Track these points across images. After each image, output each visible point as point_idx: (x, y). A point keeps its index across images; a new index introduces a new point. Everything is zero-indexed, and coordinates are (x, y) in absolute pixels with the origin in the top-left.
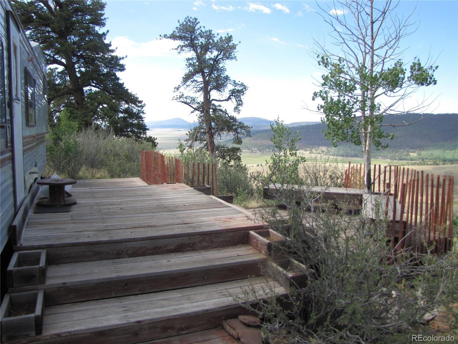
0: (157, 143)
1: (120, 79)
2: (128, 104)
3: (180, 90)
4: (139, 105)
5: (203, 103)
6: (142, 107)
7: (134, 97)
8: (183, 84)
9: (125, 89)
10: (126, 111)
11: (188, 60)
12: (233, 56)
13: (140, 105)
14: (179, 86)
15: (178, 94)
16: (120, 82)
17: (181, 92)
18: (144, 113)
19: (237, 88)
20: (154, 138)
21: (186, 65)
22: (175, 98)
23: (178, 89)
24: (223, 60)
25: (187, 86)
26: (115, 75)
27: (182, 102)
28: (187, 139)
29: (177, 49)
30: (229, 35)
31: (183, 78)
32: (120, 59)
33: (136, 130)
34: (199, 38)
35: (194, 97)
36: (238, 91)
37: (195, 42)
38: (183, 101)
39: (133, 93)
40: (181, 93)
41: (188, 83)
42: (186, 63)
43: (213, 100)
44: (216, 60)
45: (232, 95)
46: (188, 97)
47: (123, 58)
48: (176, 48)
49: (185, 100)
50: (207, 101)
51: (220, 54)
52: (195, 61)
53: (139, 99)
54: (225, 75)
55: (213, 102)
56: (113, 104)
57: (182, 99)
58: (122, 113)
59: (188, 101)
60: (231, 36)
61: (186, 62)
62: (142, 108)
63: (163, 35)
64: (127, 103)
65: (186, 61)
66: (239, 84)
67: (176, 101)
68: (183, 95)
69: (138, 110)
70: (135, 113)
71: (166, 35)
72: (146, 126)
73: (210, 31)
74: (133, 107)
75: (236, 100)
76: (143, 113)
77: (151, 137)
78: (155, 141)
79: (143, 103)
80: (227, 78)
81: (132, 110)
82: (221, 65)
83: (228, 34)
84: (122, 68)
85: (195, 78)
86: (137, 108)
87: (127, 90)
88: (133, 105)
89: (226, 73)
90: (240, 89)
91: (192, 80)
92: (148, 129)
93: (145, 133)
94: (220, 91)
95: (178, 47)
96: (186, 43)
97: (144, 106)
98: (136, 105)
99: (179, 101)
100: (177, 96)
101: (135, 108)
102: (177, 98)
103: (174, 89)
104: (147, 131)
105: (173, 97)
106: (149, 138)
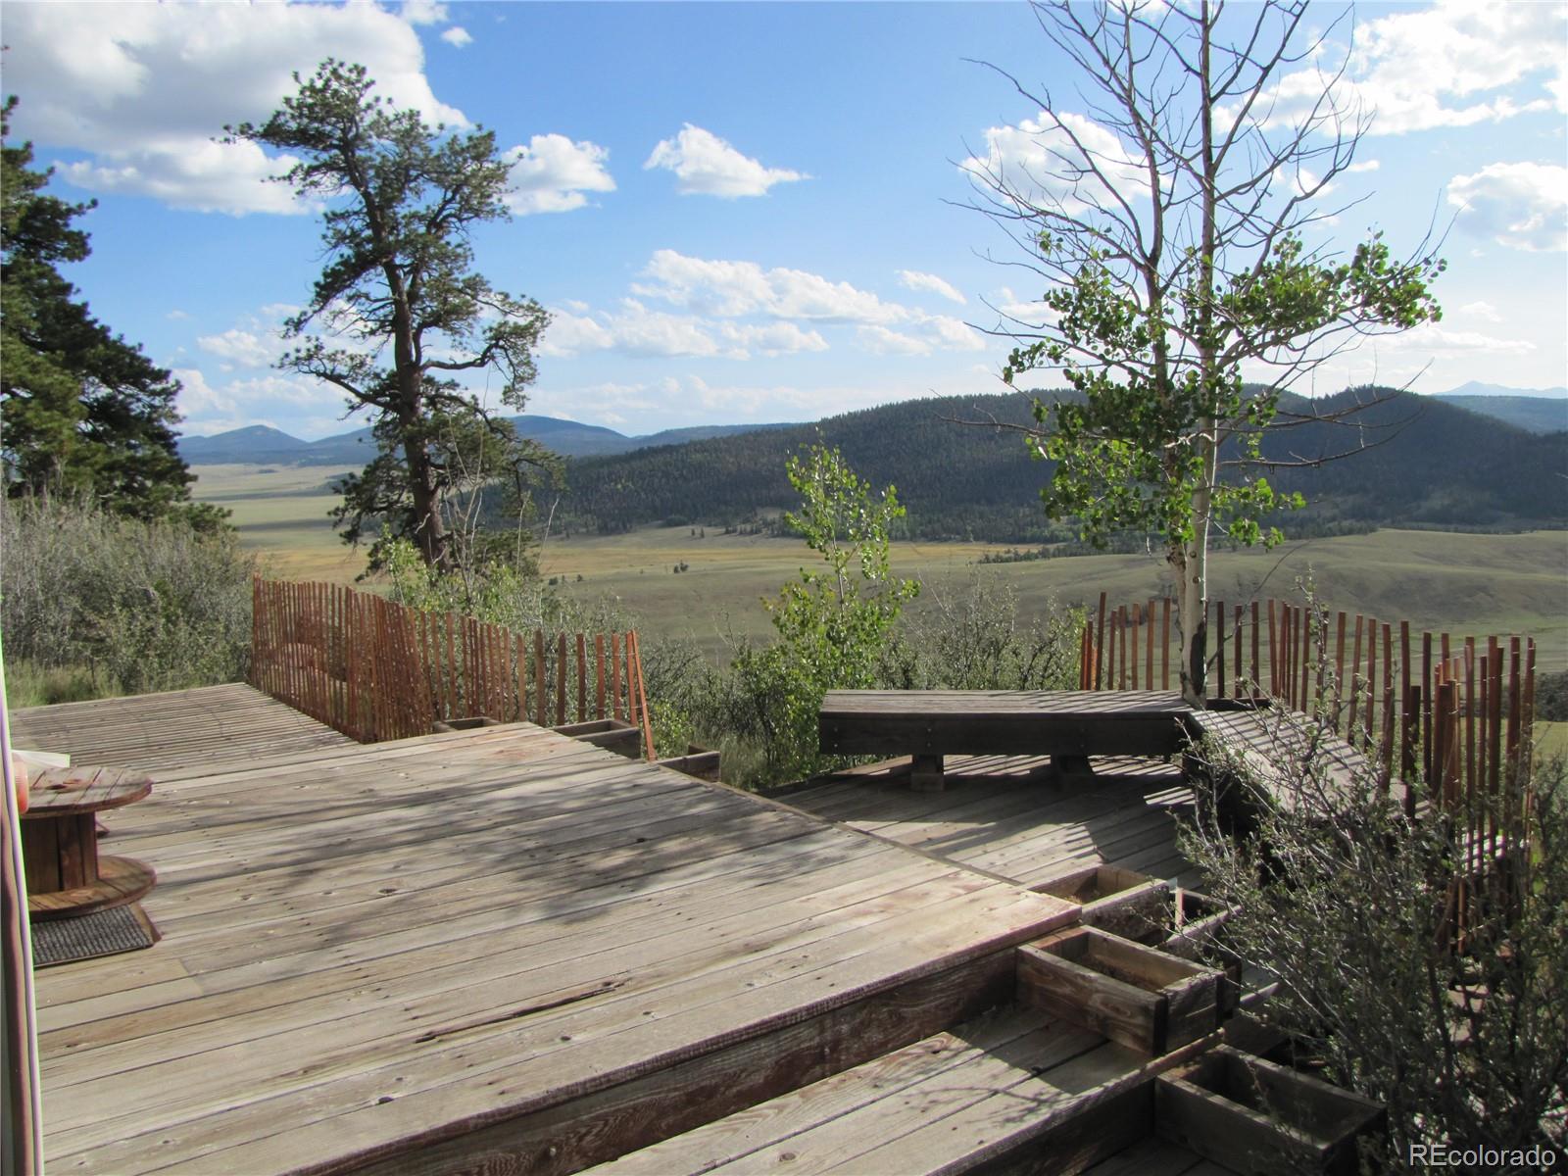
0: (236, 528)
1: (73, 289)
2: (112, 385)
3: (309, 328)
4: (153, 387)
5: (392, 375)
6: (168, 394)
7: (134, 357)
8: (317, 307)
9: (97, 326)
10: (100, 411)
11: (332, 218)
12: (498, 206)
13: (158, 387)
14: (305, 313)
15: (300, 342)
16: (74, 299)
17: (313, 337)
18: (175, 416)
19: (512, 319)
20: (220, 510)
21: (324, 237)
22: (293, 357)
23: (298, 325)
24: (461, 220)
25: (336, 315)
26: (50, 273)
27: (319, 374)
28: (337, 509)
29: (290, 178)
30: (484, 132)
31: (317, 284)
32: (70, 211)
34: (374, 140)
35: (363, 353)
36: (520, 332)
37: (358, 153)
38: (321, 369)
39: (129, 342)
40: (314, 342)
41: (339, 303)
42: (324, 232)
43: (431, 363)
44: (436, 223)
45: (496, 346)
46: (339, 356)
47: (80, 207)
48: (287, 173)
49: (329, 366)
50: (408, 366)
51: (453, 198)
52: (358, 224)
53: (156, 366)
54: (471, 274)
55: (431, 372)
57: (316, 364)
58: (84, 416)
59: (342, 369)
60: (491, 135)
61: (323, 227)
62: (168, 399)
63: (236, 127)
64: (107, 380)
65: (324, 224)
66: (521, 307)
67: (296, 369)
68: (318, 348)
69: (151, 406)
70: (138, 418)
71: (250, 127)
72: (187, 466)
73: (413, 115)
74: (131, 396)
75: (511, 364)
77: (210, 508)
78: (227, 521)
79: (172, 381)
80: (475, 285)
81: (125, 406)
82: (453, 238)
83: (480, 127)
84: (78, 248)
85: (361, 285)
86: (146, 399)
87: (104, 329)
88: (131, 390)
89: (472, 269)
90: (523, 322)
91: (348, 292)
92: (194, 478)
93: (183, 495)
94: (454, 331)
95: (294, 172)
96: (324, 156)
97: (174, 393)
98: (143, 388)
99: (306, 369)
100: (298, 351)
101: (139, 400)
102: (298, 358)
103: (285, 328)
104: (189, 484)
105: (282, 355)
106: (203, 511)
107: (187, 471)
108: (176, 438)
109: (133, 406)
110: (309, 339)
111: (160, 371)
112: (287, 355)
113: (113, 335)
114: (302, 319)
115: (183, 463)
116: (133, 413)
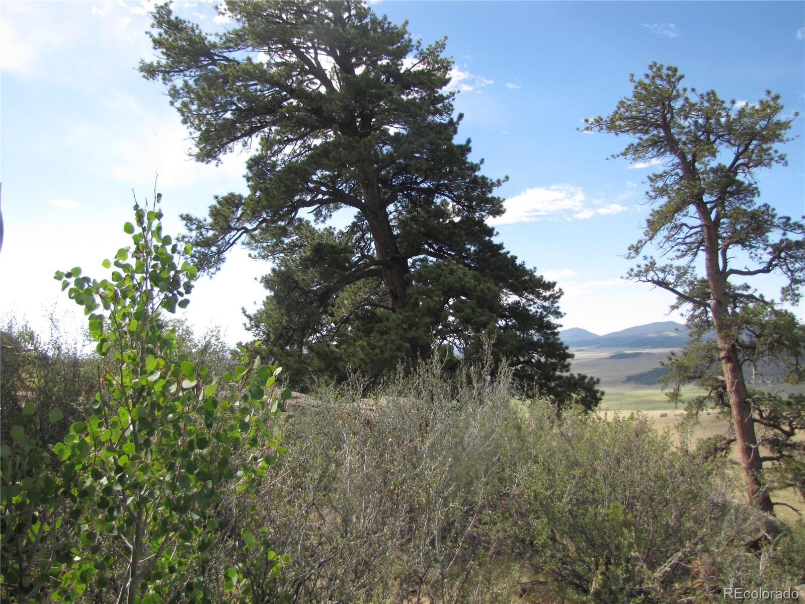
0: (603, 393)
1: (495, 233)
2: (519, 294)
4: (544, 294)
5: (703, 282)
6: (555, 298)
8: (650, 236)
9: (509, 256)
10: (512, 312)
11: (654, 178)
13: (547, 294)
14: (640, 241)
15: (640, 261)
16: (496, 240)
17: (649, 256)
18: (560, 313)
19: (790, 236)
20: (592, 379)
21: (647, 193)
22: (635, 271)
23: (636, 249)
24: (749, 168)
27: (653, 281)
29: (625, 154)
30: (772, 96)
32: (493, 184)
33: (543, 360)
38: (656, 278)
39: (528, 266)
40: (649, 260)
41: (663, 233)
42: (648, 190)
43: (733, 272)
44: (731, 170)
45: (778, 257)
46: (668, 269)
47: (499, 181)
48: (623, 151)
49: (661, 275)
50: (718, 274)
51: (744, 150)
53: (547, 279)
56: (486, 291)
57: (651, 274)
59: (669, 278)
60: (777, 98)
61: (647, 187)
62: (553, 303)
63: (591, 120)
64: (515, 290)
65: (649, 183)
67: (637, 279)
68: (653, 264)
69: (543, 307)
70: (533, 316)
71: (601, 119)
72: (567, 348)
73: (712, 95)
74: (532, 300)
75: (789, 270)
76: (558, 314)
77: (584, 377)
78: (597, 387)
79: (556, 289)
81: (525, 309)
82: (744, 180)
83: (769, 93)
84: (497, 209)
85: (680, 218)
86: (539, 302)
87: (514, 258)
88: (531, 297)
91: (671, 225)
92: (572, 356)
93: (566, 367)
94: (751, 247)
95: (627, 150)
96: (645, 137)
97: (559, 297)
98: (538, 296)
99: (644, 279)
100: (639, 266)
101: (535, 303)
102: (640, 271)
103: (628, 252)
104: (569, 360)
105: (628, 270)
106: (579, 380)
107: (567, 351)
108: (559, 329)
109: (531, 308)
110: (645, 258)
111: (549, 283)
112: (632, 270)
113: (518, 262)
114: (639, 245)
115: (564, 346)
116: (531, 313)
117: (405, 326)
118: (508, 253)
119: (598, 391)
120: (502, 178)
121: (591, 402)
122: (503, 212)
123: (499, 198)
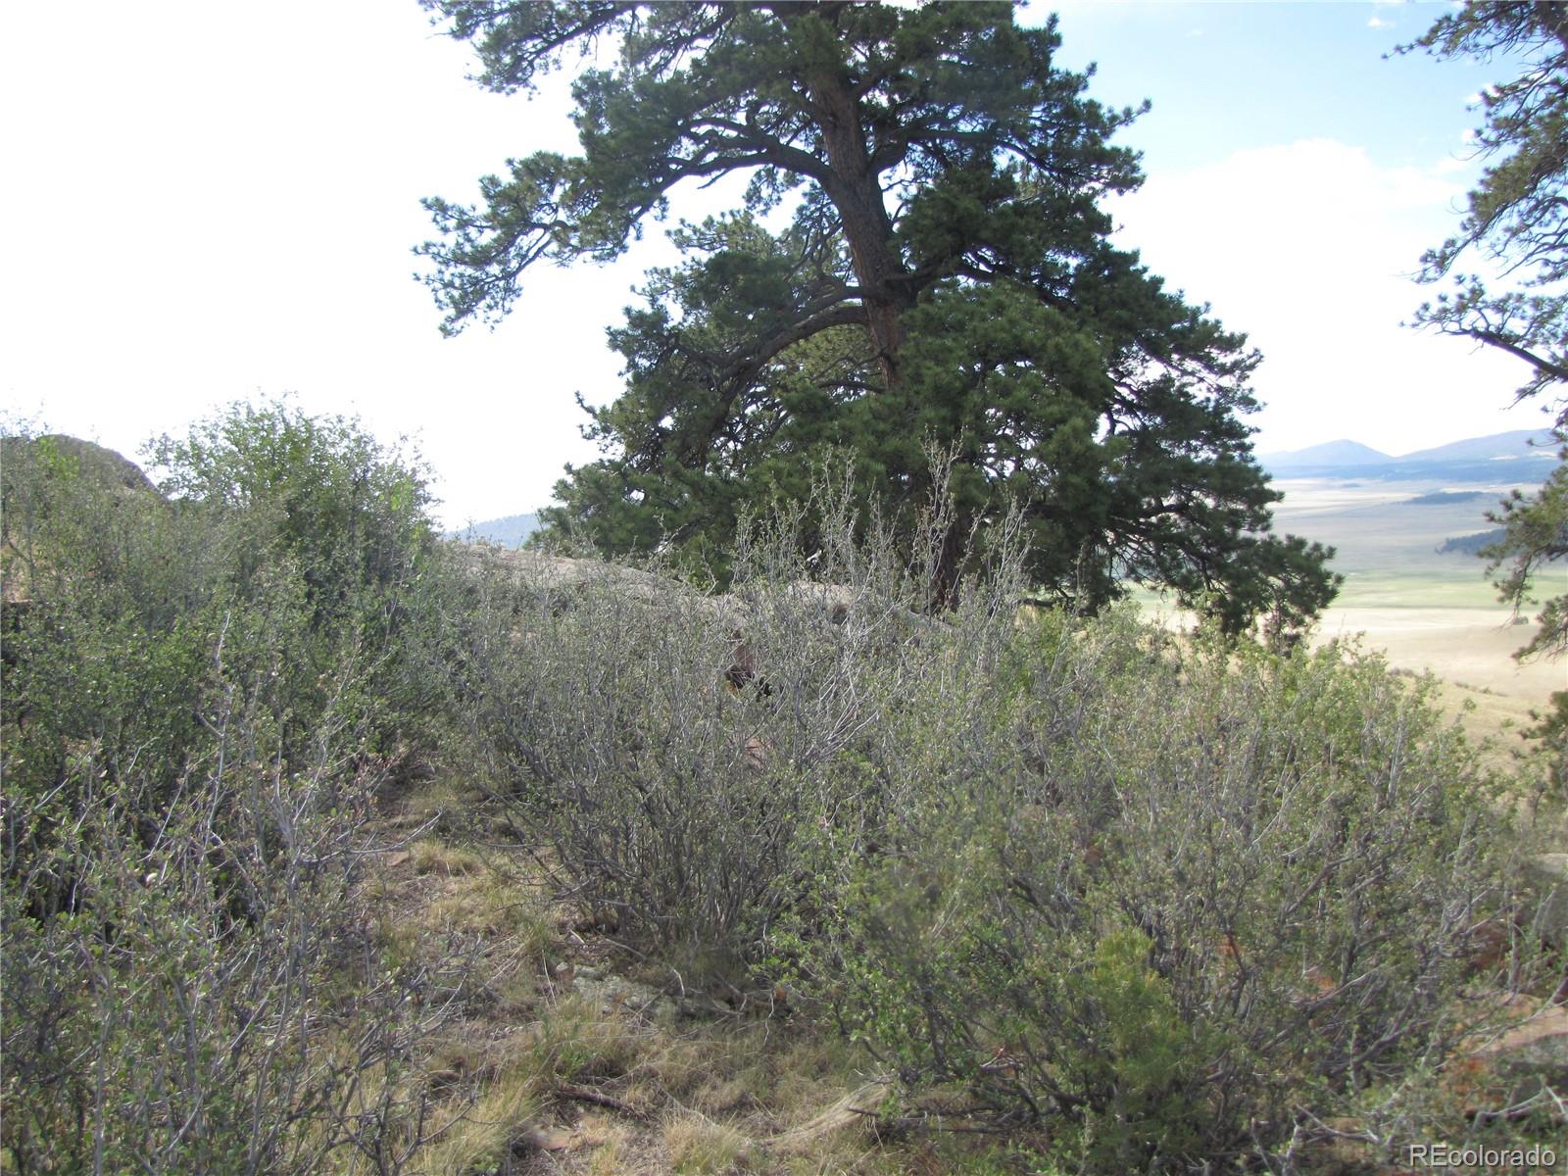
1: (1115, 225)
2: (1164, 358)
3: (1458, 265)
4: (1223, 359)
6: (1242, 369)
7: (1195, 318)
9: (1146, 277)
10: (1154, 399)
13: (1227, 359)
14: (1451, 243)
15: (1448, 287)
16: (1117, 241)
17: (1468, 276)
18: (1252, 402)
20: (1317, 547)
21: (1481, 132)
22: (1434, 309)
23: (1442, 261)
26: (1085, 203)
27: (1476, 333)
31: (1473, 196)
32: (1114, 119)
33: (1210, 502)
38: (1481, 325)
39: (1192, 300)
40: (1468, 285)
42: (1481, 124)
46: (1511, 305)
47: (1128, 113)
49: (1495, 319)
53: (1227, 329)
56: (1068, 350)
57: (1471, 317)
58: (1130, 408)
61: (1478, 117)
62: (1242, 378)
64: (1157, 352)
67: (1438, 327)
68: (1477, 292)
69: (1219, 389)
70: (1201, 409)
72: (1268, 478)
74: (1192, 374)
76: (1248, 402)
77: (1301, 543)
78: (1327, 566)
79: (1247, 349)
81: (1181, 392)
84: (1125, 173)
86: (1211, 378)
87: (1157, 282)
88: (1190, 365)
91: (1528, 200)
92: (1278, 497)
93: (1263, 521)
97: (1252, 367)
98: (1209, 364)
99: (1454, 327)
100: (1443, 299)
101: (1201, 380)
102: (1445, 311)
103: (1421, 266)
104: (1270, 506)
105: (1418, 307)
106: (1289, 548)
107: (1267, 486)
108: (1253, 438)
109: (1194, 391)
110: (1460, 280)
111: (1232, 335)
112: (1426, 307)
113: (1167, 289)
114: (1448, 251)
115: (1262, 474)
116: (1194, 402)
117: (882, 426)
118: (1145, 270)
119: (1328, 575)
120: (1136, 106)
121: (1313, 599)
122: (1139, 182)
123: (1129, 151)
